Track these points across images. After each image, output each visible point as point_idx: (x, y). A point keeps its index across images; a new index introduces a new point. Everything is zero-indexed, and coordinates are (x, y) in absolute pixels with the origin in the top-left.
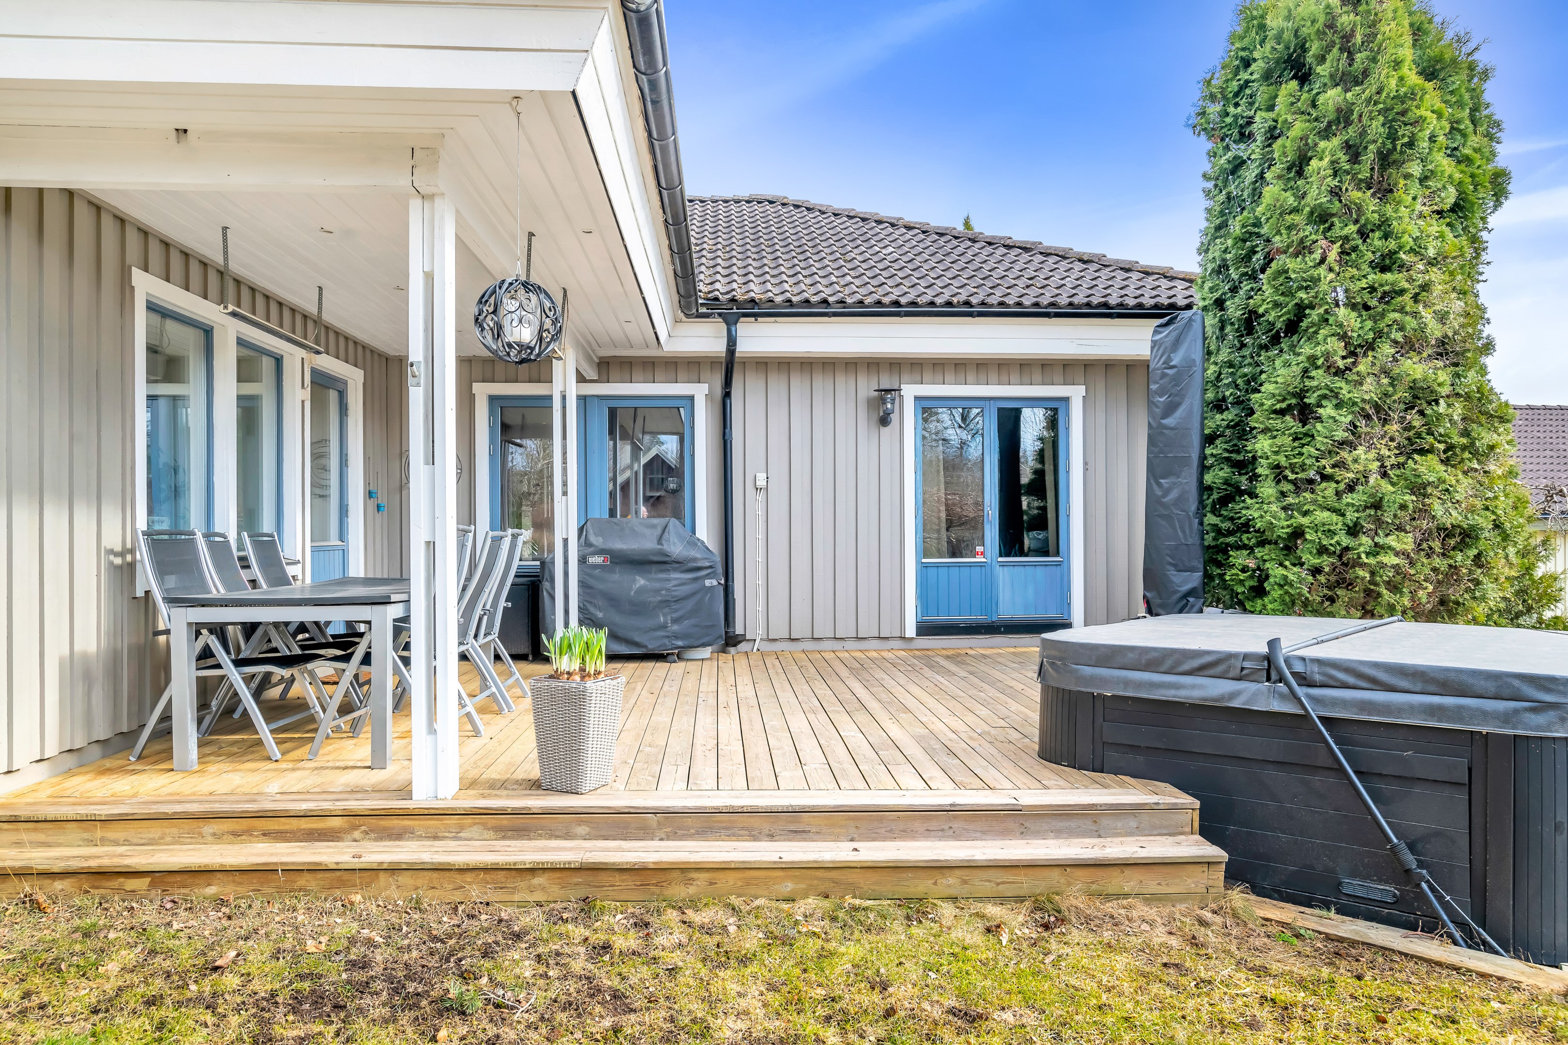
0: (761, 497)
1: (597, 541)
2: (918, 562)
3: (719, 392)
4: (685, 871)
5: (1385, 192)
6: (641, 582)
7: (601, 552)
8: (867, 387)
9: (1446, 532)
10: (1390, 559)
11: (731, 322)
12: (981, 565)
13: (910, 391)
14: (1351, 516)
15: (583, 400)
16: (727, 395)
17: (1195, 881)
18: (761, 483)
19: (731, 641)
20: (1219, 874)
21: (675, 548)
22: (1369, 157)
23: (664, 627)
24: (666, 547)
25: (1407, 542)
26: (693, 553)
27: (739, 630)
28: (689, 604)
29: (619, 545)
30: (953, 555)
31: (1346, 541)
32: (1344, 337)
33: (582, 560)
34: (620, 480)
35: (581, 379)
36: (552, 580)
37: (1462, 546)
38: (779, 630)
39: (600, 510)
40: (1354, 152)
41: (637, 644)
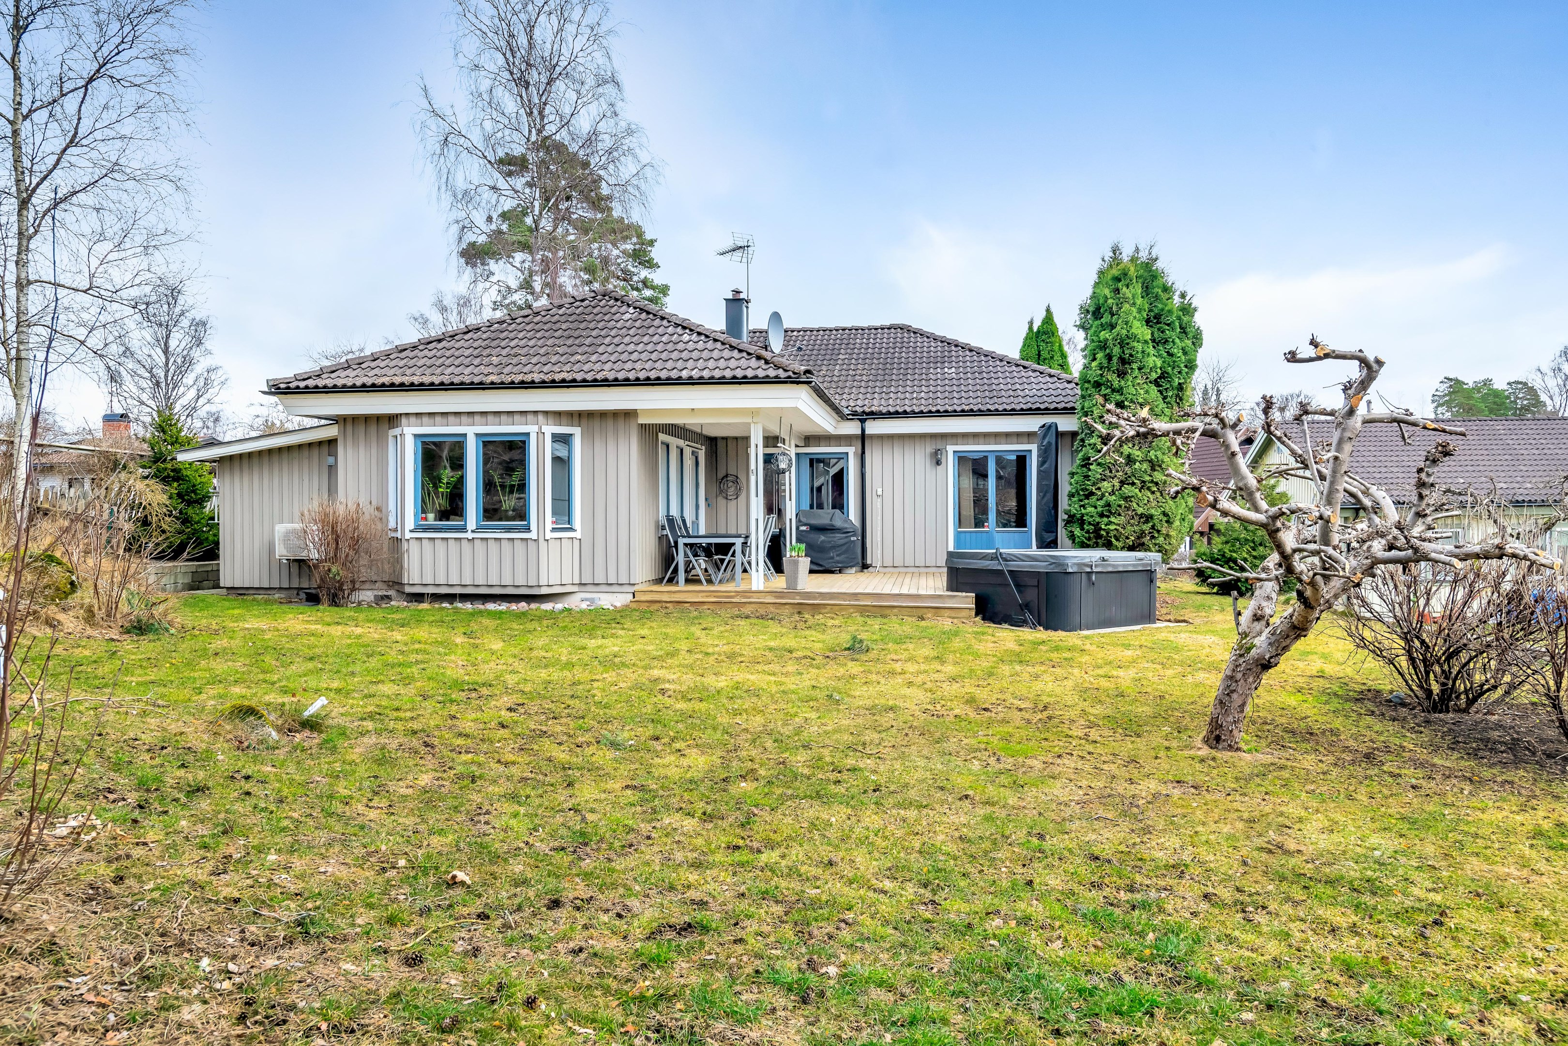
0: (879, 500)
1: (804, 520)
2: (955, 530)
3: (860, 451)
4: (825, 605)
5: (1122, 374)
6: (822, 538)
7: (805, 525)
8: (930, 448)
9: (1141, 516)
10: (1112, 527)
11: (863, 421)
12: (987, 532)
13: (951, 449)
14: (1100, 509)
15: (797, 455)
16: (863, 452)
17: (965, 613)
18: (880, 493)
19: (865, 567)
20: (973, 613)
21: (838, 523)
22: (1115, 360)
23: (832, 558)
24: (833, 523)
25: (1122, 520)
26: (846, 525)
27: (869, 562)
28: (844, 548)
29: (813, 522)
30: (976, 526)
31: (1098, 519)
32: (1100, 436)
33: (797, 528)
34: (816, 484)
35: (797, 446)
36: (785, 537)
37: (1147, 522)
38: (888, 562)
39: (806, 506)
40: (1109, 357)
41: (821, 565)
